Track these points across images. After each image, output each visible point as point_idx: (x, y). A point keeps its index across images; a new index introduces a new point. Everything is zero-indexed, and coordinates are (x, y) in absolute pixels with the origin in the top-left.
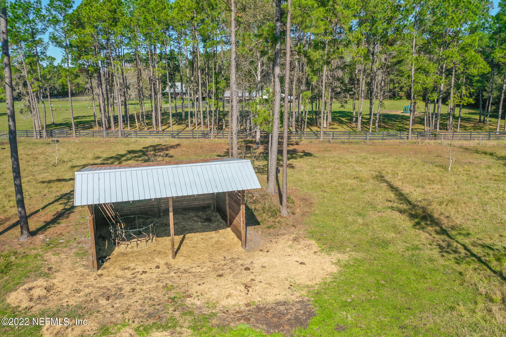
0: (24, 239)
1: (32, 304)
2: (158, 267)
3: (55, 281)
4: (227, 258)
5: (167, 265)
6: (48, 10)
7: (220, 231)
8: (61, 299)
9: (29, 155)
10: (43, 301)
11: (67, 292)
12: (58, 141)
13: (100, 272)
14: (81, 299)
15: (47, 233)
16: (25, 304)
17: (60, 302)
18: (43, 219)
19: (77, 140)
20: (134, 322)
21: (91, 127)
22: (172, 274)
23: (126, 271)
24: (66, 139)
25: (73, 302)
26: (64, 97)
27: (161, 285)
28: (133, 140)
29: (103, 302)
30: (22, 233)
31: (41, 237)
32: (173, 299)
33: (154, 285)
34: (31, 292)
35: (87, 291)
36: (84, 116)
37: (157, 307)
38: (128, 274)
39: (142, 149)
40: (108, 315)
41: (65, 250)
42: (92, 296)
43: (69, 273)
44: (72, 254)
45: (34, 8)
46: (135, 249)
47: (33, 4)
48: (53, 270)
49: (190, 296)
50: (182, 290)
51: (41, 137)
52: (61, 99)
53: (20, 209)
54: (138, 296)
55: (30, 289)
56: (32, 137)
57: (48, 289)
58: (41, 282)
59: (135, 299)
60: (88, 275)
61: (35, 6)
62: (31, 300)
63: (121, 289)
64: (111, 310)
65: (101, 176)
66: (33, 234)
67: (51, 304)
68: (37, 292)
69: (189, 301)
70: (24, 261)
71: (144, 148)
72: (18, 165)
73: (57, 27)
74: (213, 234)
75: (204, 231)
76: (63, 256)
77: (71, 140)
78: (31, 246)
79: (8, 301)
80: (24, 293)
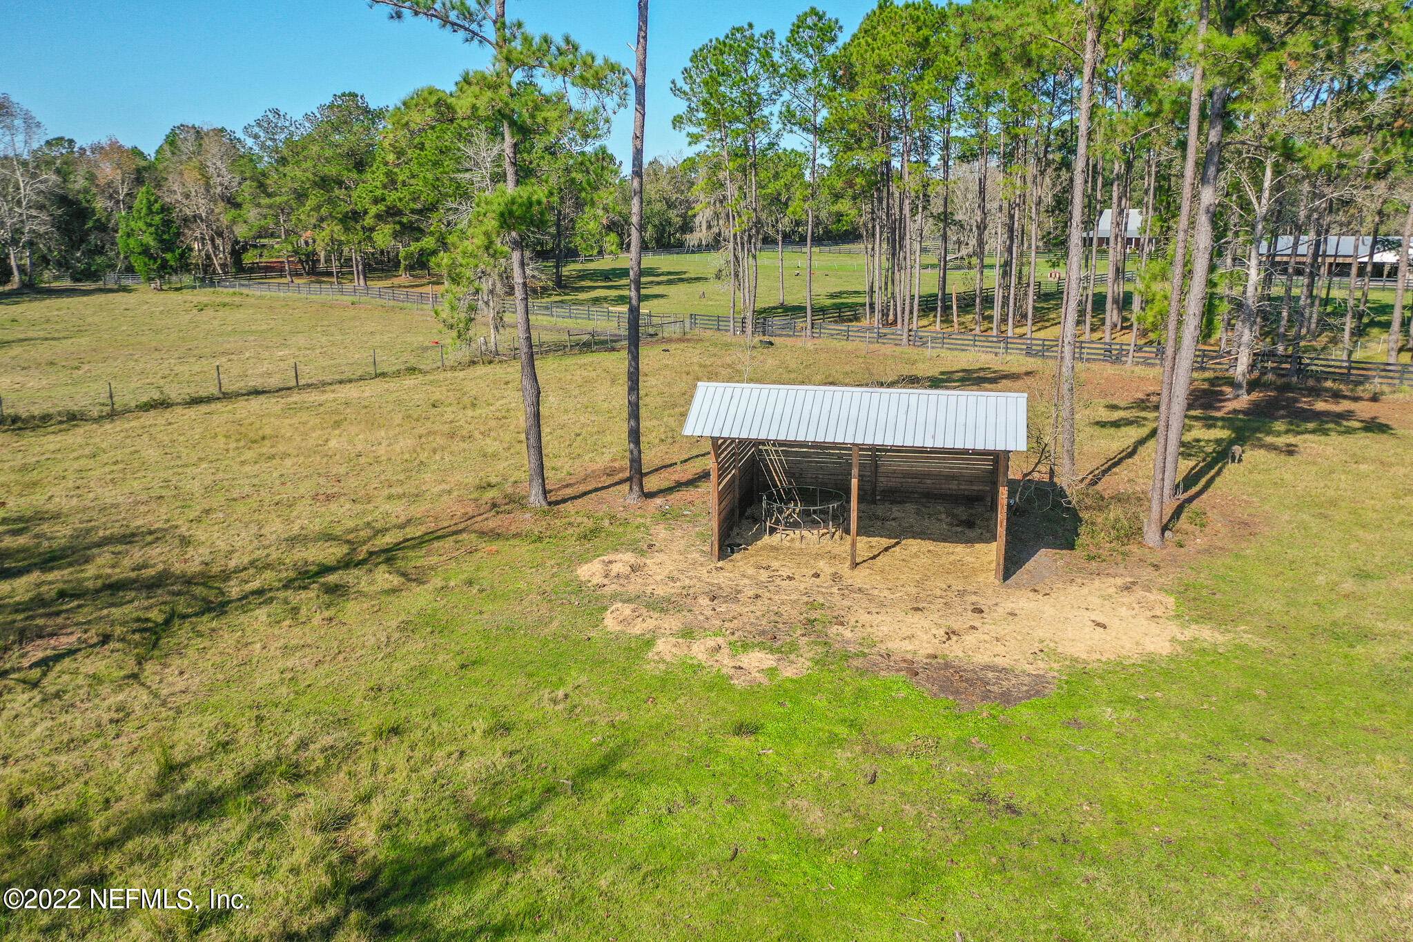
0: (633, 499)
1: (606, 581)
2: (817, 575)
3: (648, 561)
4: (954, 588)
5: (836, 577)
6: (785, 53)
7: (977, 546)
8: (646, 585)
9: (705, 366)
10: (622, 581)
11: (658, 578)
12: (771, 343)
13: (720, 564)
14: (673, 591)
15: (669, 497)
16: (598, 579)
17: (643, 588)
18: (676, 477)
19: (810, 345)
20: (733, 634)
21: (856, 318)
22: (835, 590)
23: (762, 571)
24: (789, 341)
25: (660, 591)
26: (837, 244)
27: (805, 599)
28: (928, 352)
29: (704, 601)
30: (631, 489)
31: (658, 501)
32: (811, 622)
33: (794, 597)
34: (611, 566)
35: (687, 582)
36: (856, 292)
37: (780, 626)
38: (764, 576)
39: (937, 375)
40: (701, 618)
41: (685, 526)
42: (691, 591)
43: (676, 557)
44: (693, 533)
45: (759, 49)
46: (797, 544)
47: (758, 41)
48: (655, 548)
49: (842, 624)
50: (835, 614)
51: (743, 332)
52: (827, 248)
53: (632, 446)
54: (760, 607)
55: (610, 562)
56: (727, 331)
57: (634, 569)
58: (629, 557)
59: (752, 608)
60: (702, 565)
61: (761, 45)
62: (606, 577)
63: (739, 592)
64: (709, 613)
65: (737, 392)
66: (650, 495)
67: (631, 588)
68: (616, 568)
69: (834, 630)
70: (621, 529)
71: (942, 373)
72: (637, 368)
73: (801, 88)
74: (960, 549)
75: (944, 541)
76: (679, 533)
77: (799, 343)
78: (639, 512)
79: (579, 572)
80: (601, 566)
